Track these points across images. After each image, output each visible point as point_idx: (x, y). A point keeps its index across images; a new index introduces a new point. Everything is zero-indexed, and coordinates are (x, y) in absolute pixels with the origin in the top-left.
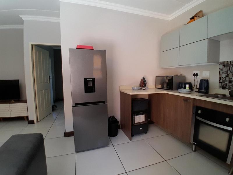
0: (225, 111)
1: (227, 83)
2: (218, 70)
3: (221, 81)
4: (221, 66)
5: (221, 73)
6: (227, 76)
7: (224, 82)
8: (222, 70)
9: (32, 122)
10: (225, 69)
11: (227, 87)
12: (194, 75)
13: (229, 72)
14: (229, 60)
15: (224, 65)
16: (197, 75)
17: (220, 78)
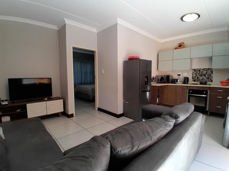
0: (203, 89)
1: (196, 78)
2: (192, 73)
3: (193, 78)
4: (193, 71)
5: (193, 74)
6: (196, 75)
7: (194, 78)
8: (194, 72)
9: (72, 116)
10: (195, 72)
11: (196, 81)
12: (178, 75)
13: (197, 74)
14: (197, 68)
15: (195, 71)
16: (180, 75)
17: (193, 77)
